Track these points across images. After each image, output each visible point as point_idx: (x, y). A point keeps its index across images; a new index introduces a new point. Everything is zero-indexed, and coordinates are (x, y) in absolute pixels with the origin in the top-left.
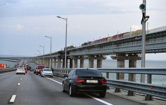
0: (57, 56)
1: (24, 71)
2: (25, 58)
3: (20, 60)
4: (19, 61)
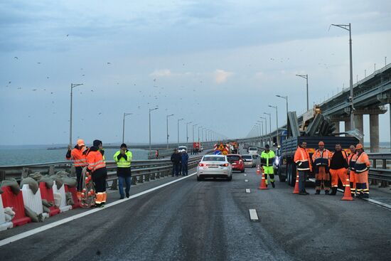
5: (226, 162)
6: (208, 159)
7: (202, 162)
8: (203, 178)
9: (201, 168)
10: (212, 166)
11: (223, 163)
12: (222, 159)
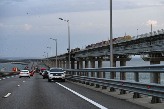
0: (65, 57)
1: (28, 74)
2: (34, 60)
3: (30, 62)
4: (28, 63)
5: (29, 72)
6: (23, 72)
7: (21, 72)
8: (21, 77)
9: (21, 74)
10: (24, 74)
11: (28, 73)
12: (28, 72)
